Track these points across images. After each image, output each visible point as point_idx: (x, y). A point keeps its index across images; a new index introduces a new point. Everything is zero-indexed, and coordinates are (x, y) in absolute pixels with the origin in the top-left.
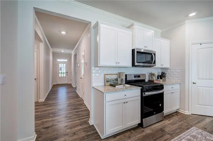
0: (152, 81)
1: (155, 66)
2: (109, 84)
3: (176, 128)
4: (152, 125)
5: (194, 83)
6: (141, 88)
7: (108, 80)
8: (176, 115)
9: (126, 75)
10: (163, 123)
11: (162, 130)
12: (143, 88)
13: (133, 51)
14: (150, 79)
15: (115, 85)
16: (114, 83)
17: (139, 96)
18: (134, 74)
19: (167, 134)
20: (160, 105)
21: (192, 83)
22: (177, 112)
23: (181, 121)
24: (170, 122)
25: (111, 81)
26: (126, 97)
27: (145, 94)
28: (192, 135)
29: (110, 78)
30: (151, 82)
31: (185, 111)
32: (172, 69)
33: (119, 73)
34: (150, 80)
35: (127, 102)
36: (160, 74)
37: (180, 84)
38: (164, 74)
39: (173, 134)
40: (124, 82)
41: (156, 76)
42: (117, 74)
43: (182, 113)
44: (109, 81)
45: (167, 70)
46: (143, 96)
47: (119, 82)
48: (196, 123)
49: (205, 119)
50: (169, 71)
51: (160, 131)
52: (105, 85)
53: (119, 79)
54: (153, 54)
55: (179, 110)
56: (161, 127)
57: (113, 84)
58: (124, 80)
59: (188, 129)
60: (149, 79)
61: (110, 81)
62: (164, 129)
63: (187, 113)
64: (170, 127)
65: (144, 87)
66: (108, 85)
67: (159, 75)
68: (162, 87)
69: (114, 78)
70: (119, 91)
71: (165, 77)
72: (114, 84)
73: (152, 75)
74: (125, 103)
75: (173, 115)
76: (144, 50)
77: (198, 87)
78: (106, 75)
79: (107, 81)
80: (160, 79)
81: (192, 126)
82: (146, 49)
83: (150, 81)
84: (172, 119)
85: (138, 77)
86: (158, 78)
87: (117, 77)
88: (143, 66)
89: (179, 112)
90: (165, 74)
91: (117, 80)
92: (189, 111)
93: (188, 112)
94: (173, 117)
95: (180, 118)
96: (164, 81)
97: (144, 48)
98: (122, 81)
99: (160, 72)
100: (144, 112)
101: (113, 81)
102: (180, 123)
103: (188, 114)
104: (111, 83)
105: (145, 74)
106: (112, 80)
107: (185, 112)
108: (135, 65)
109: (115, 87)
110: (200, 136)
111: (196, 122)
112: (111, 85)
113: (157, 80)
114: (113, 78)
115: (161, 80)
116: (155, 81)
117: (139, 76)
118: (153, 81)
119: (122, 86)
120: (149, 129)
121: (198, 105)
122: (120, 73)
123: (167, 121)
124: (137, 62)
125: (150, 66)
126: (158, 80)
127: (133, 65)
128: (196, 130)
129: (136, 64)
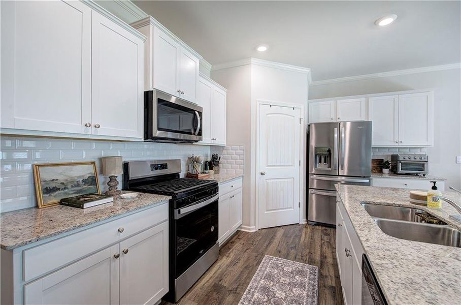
0: (194, 175)
1: (201, 142)
2: (59, 200)
3: (241, 269)
4: (196, 284)
5: (262, 174)
6: (170, 198)
7: (52, 185)
8: (238, 238)
9: (126, 166)
10: (218, 267)
11: (217, 288)
12: (176, 197)
13: (148, 95)
14: (191, 172)
15: (82, 200)
16: (78, 192)
17: (166, 221)
18: (151, 161)
19: (228, 293)
20: (212, 229)
21: (260, 175)
22: (238, 232)
23: (247, 250)
24: (229, 260)
25: (65, 188)
26: (123, 235)
27: (181, 213)
28: (266, 275)
29: (61, 178)
30: (192, 177)
31: (250, 226)
32: (230, 149)
33: (101, 159)
34: (190, 174)
35: (126, 252)
36: (209, 159)
37: (243, 177)
38: (217, 159)
39: (237, 288)
40: (120, 187)
41: (202, 162)
42: (93, 163)
43: (246, 232)
44: (55, 189)
45: (222, 149)
46: (174, 220)
47: (102, 189)
48: (267, 246)
49: (276, 233)
50: (225, 152)
51: (215, 293)
52: (37, 206)
53: (101, 179)
54: (197, 113)
55: (241, 228)
56: (214, 280)
57: (74, 195)
58: (120, 179)
59: (258, 264)
60: (187, 171)
61: (63, 187)
62: (220, 283)
63: (252, 229)
64: (230, 273)
65: (177, 194)
66: (50, 202)
67: (207, 162)
68: (215, 188)
69: (80, 177)
70: (96, 222)
71: (217, 164)
72: (78, 198)
73: (193, 161)
74: (117, 257)
75: (233, 242)
76: (178, 99)
77: (268, 181)
78: (41, 169)
79: (48, 191)
80: (210, 169)
81: (263, 255)
82: (182, 97)
83: (188, 175)
84: (233, 251)
85: (163, 168)
86: (206, 169)
87: (93, 171)
88: (174, 141)
89: (242, 230)
90: (219, 157)
91: (93, 181)
92: (255, 225)
93: (254, 227)
94: (234, 245)
95: (245, 244)
96: (217, 172)
97: (178, 95)
98: (112, 184)
99: (209, 155)
100: (177, 253)
101: (78, 185)
102: (246, 255)
103: (255, 231)
104: (65, 194)
105: (180, 160)
106: (71, 182)
107: (249, 229)
108: (153, 136)
109: (82, 208)
110: (276, 272)
111: (267, 243)
112: (66, 202)
113: (204, 173)
114: (74, 175)
115: (212, 172)
116: (201, 176)
117: (164, 166)
118: (196, 176)
119: (111, 199)
120: (190, 299)
121: (267, 210)
122: (105, 158)
123: (224, 258)
124: (159, 129)
125: (190, 142)
126: (206, 173)
127: (148, 135)
128: (270, 260)
129: (157, 133)
